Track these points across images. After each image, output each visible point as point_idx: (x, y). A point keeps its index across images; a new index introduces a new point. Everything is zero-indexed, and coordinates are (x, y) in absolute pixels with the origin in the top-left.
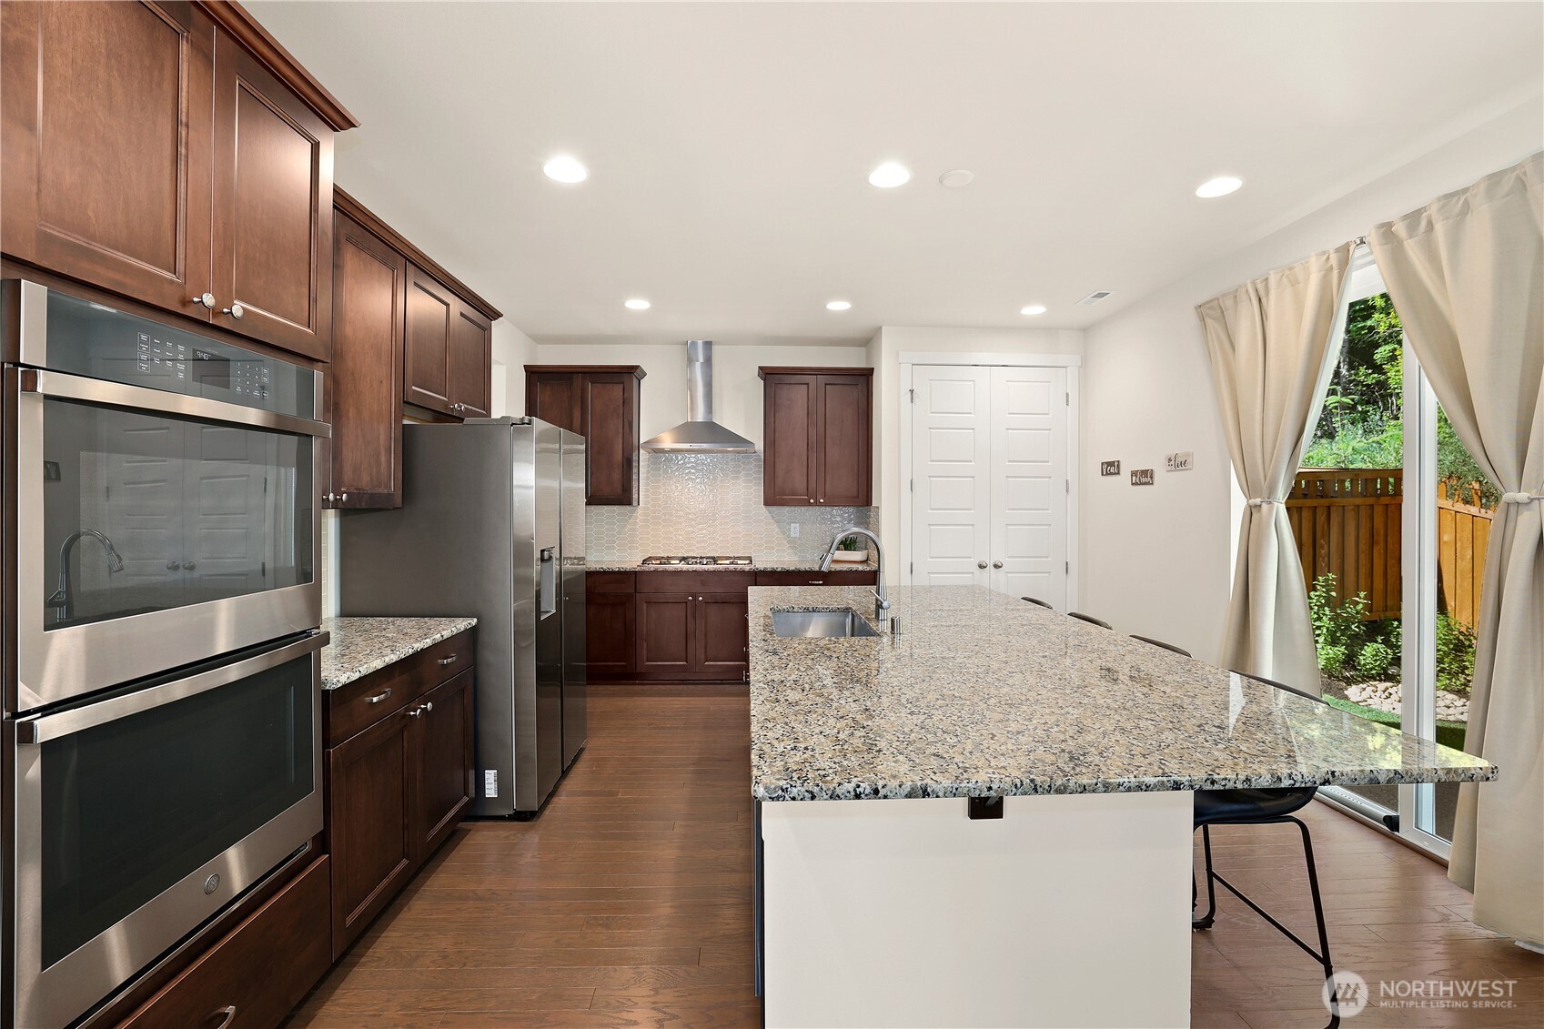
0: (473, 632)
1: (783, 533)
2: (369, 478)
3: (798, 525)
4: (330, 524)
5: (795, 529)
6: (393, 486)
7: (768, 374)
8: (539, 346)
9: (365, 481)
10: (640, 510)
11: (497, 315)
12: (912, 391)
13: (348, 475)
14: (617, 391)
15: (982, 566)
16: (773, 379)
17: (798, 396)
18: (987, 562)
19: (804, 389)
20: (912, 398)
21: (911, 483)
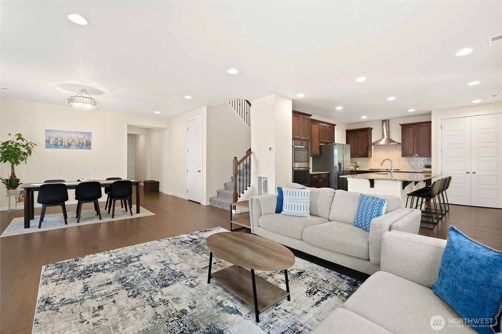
0: (329, 174)
4: (311, 159)
6: (318, 154)
7: (403, 125)
8: (349, 125)
9: (315, 153)
10: (372, 158)
11: (336, 125)
12: (441, 126)
13: (313, 152)
14: (365, 133)
15: (468, 173)
16: (404, 127)
17: (411, 130)
18: (470, 171)
19: (412, 128)
20: (442, 128)
21: (441, 150)
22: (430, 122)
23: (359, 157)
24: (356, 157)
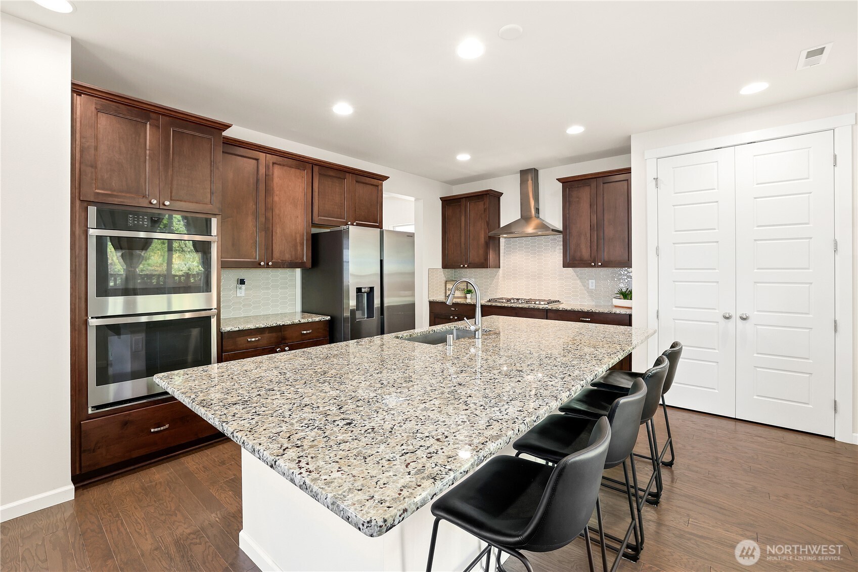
0: (328, 322)
1: (584, 286)
2: (290, 256)
3: (594, 281)
5: (592, 284)
6: (307, 259)
7: (564, 182)
8: (453, 186)
9: (287, 257)
10: (501, 271)
11: (385, 178)
12: (656, 179)
13: (276, 255)
15: (727, 318)
16: (570, 185)
17: (585, 195)
18: (732, 313)
19: (587, 189)
20: (657, 184)
21: (657, 249)
22: (628, 171)
23: (468, 267)
24: (462, 268)
